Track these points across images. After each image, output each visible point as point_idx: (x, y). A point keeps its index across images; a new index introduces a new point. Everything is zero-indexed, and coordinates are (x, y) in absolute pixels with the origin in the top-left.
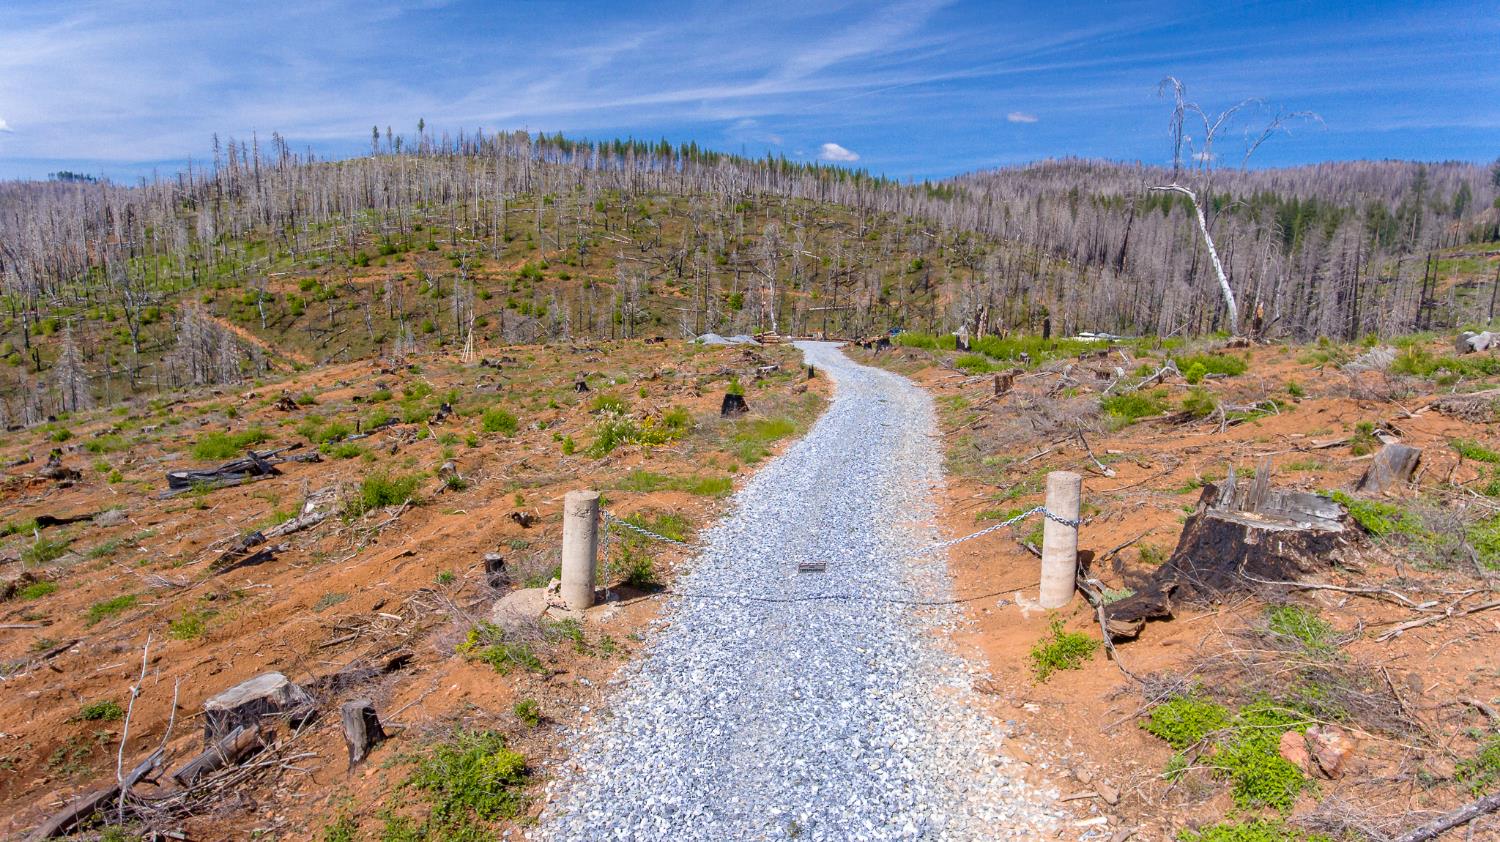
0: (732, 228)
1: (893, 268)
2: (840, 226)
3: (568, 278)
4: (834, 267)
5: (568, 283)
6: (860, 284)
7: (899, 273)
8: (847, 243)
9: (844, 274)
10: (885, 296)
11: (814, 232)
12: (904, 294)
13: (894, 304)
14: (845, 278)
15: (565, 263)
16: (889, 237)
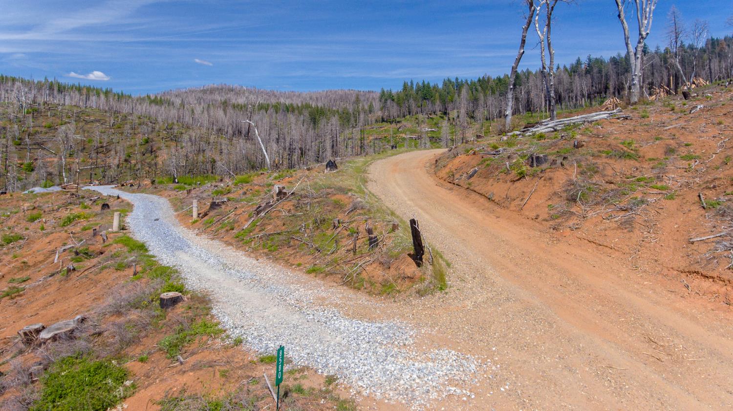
0: (25, 124)
1: (132, 143)
2: (98, 121)
4: (96, 144)
6: (113, 152)
7: (135, 145)
9: (102, 147)
10: (128, 158)
11: (81, 124)
12: (139, 156)
13: (133, 162)
14: (103, 149)
16: (128, 126)
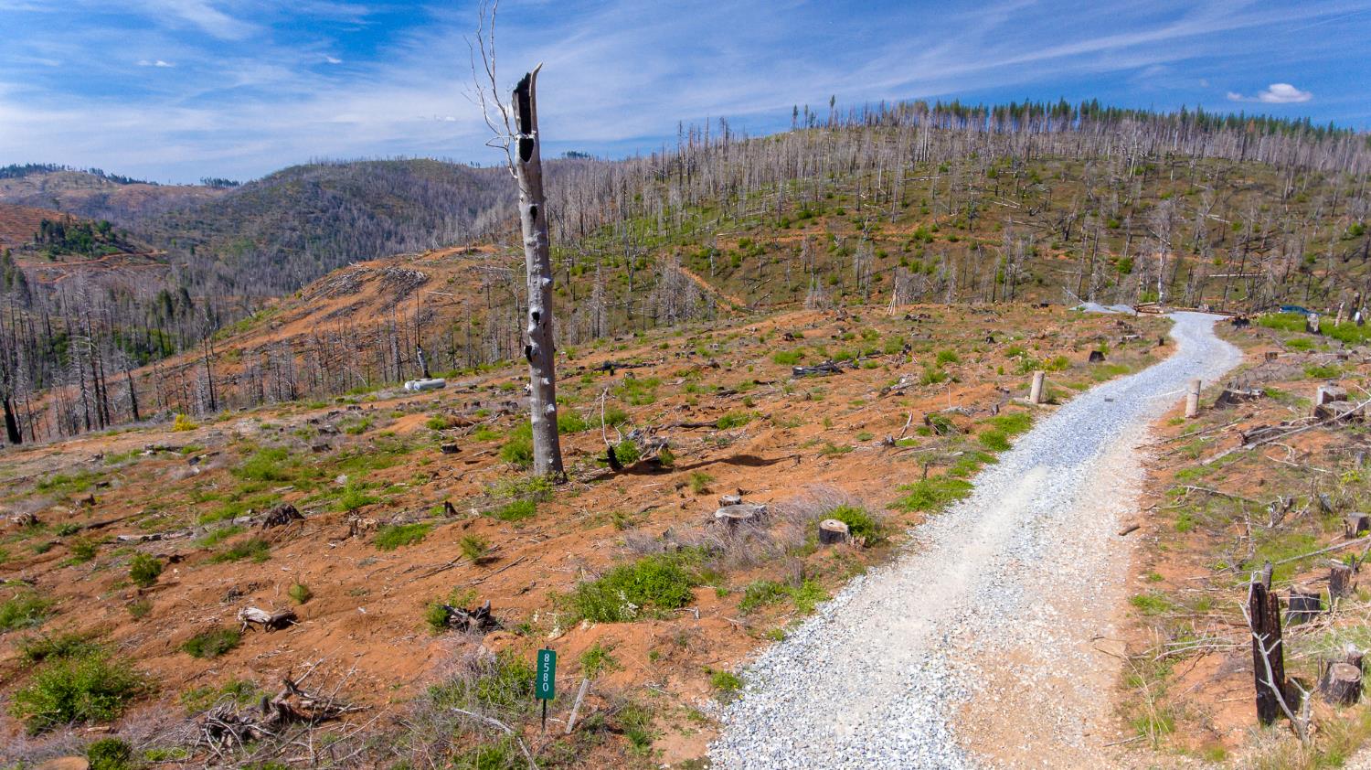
0: (1129, 192)
1: (1323, 234)
2: (1260, 187)
3: (956, 240)
4: (1247, 232)
5: (955, 245)
6: (1275, 251)
7: (1329, 239)
8: (1266, 207)
9: (1257, 239)
10: (1308, 265)
11: (1224, 194)
12: (1332, 264)
13: (1318, 273)
14: (1258, 244)
15: (955, 226)
16: (1321, 198)
